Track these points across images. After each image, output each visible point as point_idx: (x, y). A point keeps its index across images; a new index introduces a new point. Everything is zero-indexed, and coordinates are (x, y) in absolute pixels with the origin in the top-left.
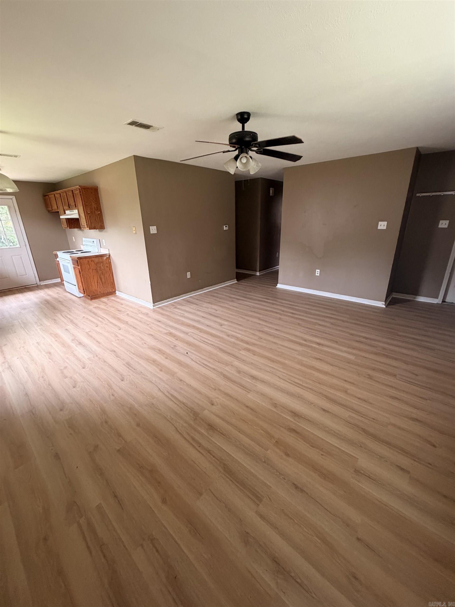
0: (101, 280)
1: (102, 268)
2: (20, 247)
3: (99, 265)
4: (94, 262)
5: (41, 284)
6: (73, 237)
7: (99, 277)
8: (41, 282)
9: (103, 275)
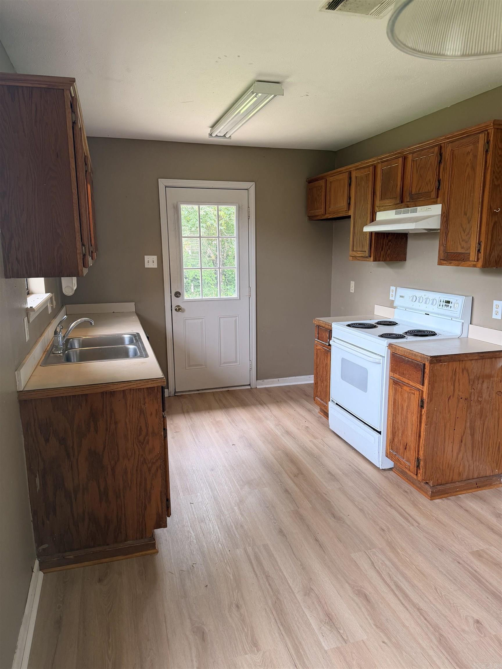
0: (473, 435)
1: (485, 395)
2: (239, 298)
3: (479, 385)
4: (469, 376)
5: (258, 387)
6: (352, 284)
7: (468, 424)
8: (259, 381)
9: (481, 418)
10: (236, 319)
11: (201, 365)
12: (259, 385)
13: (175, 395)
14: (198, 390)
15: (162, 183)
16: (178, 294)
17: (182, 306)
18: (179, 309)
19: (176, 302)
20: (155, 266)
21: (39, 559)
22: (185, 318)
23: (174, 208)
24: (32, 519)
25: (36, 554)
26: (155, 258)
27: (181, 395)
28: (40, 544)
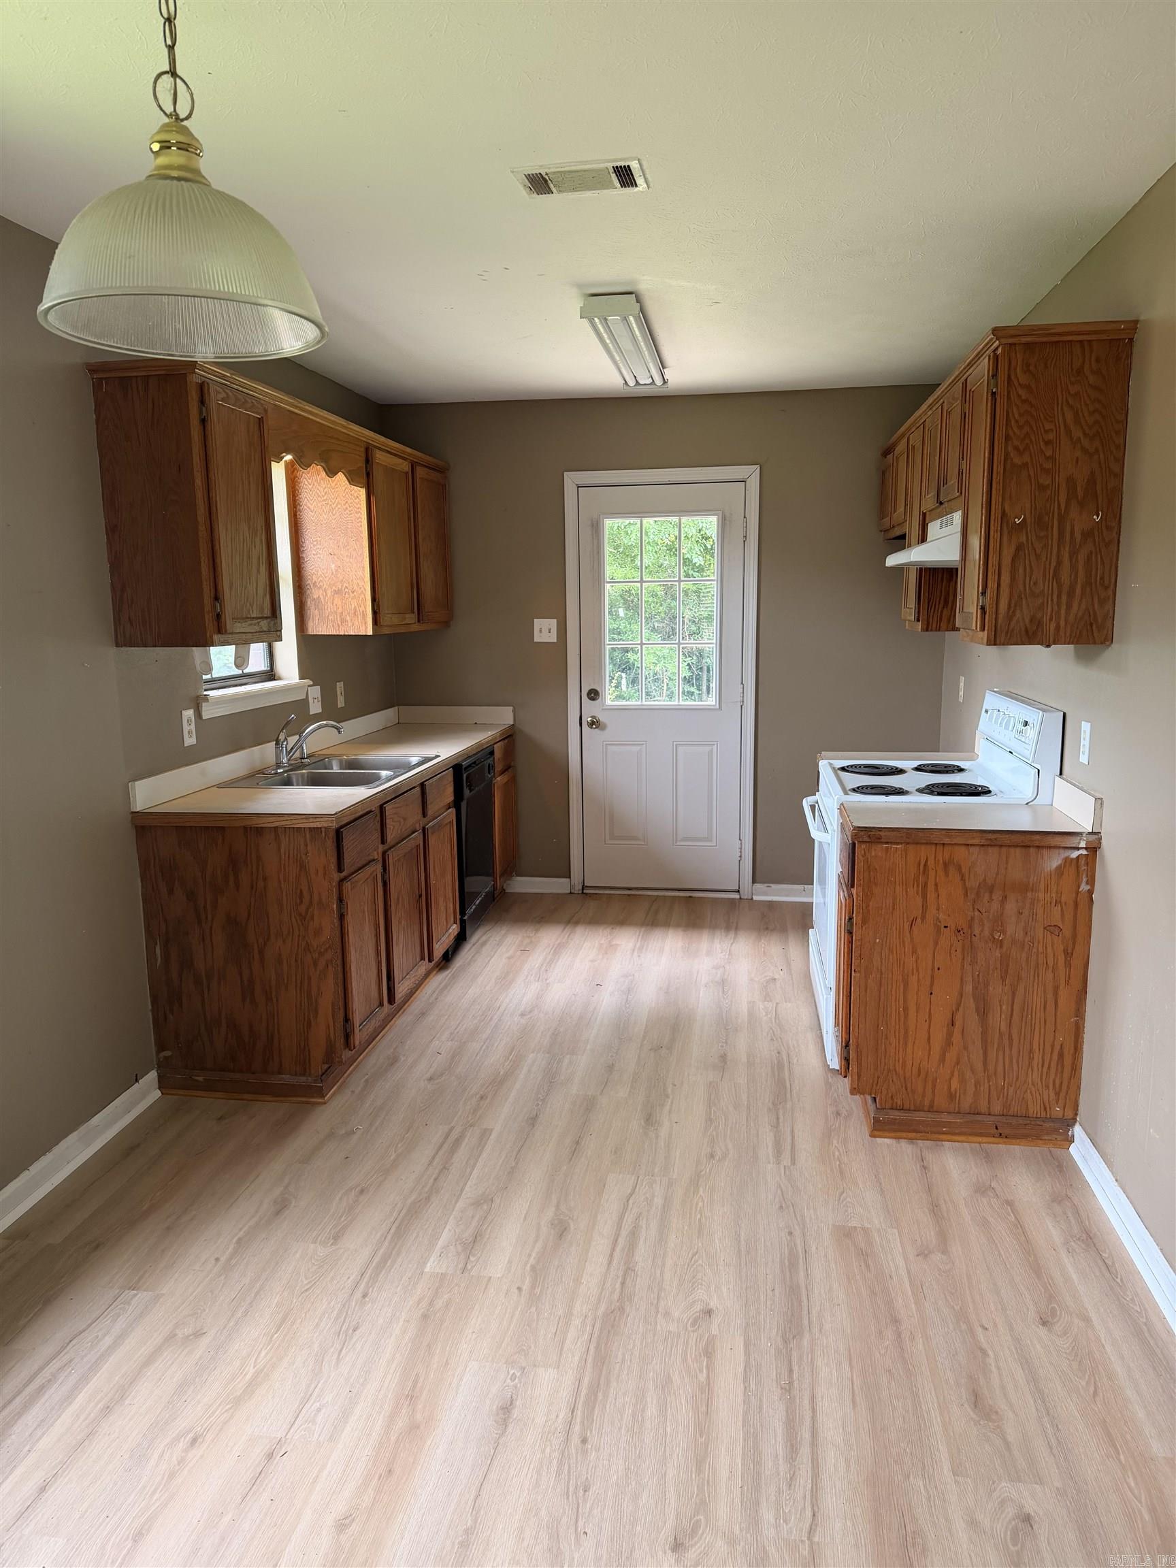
0: (983, 1013)
1: (1013, 928)
2: (717, 706)
3: (995, 906)
4: (963, 879)
5: (755, 898)
6: (962, 682)
7: (969, 988)
8: (758, 886)
9: (1003, 979)
10: (712, 751)
11: (635, 838)
12: (758, 895)
13: (583, 893)
14: (630, 889)
15: (571, 479)
16: (594, 695)
17: (602, 718)
18: (595, 723)
19: (590, 709)
20: (553, 638)
21: (159, 1072)
22: (607, 743)
23: (593, 526)
24: (150, 1007)
25: (155, 1063)
26: (553, 623)
27: (596, 894)
28: (161, 1047)
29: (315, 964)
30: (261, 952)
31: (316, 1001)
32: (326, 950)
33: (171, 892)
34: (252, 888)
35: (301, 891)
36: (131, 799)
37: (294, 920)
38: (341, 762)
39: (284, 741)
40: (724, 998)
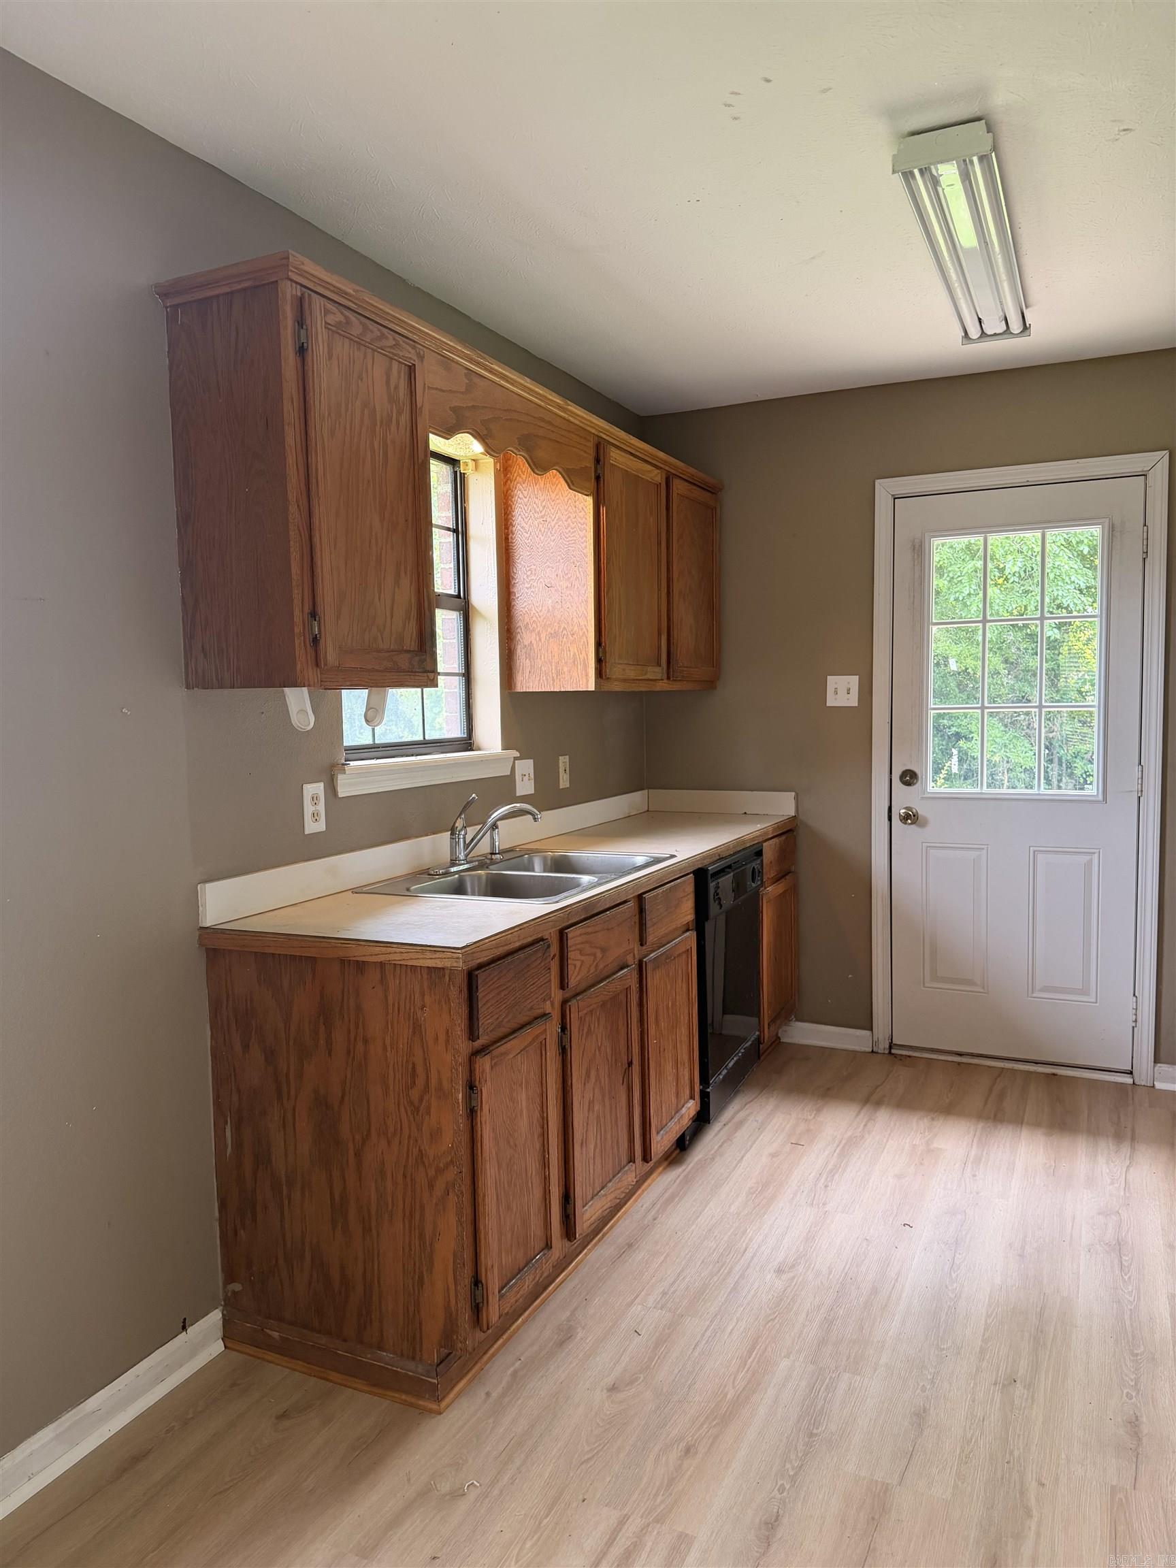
2: (1100, 797)
5: (1158, 1085)
8: (1164, 1068)
10: (1090, 862)
11: (971, 983)
12: (1164, 1081)
13: (890, 1053)
14: (960, 1054)
15: (884, 489)
16: (909, 778)
17: (921, 809)
18: (910, 817)
19: (905, 798)
20: (853, 701)
21: (225, 1312)
22: (929, 844)
23: (914, 549)
24: (217, 1214)
25: (221, 1298)
26: (854, 680)
27: (909, 1057)
28: (230, 1277)
29: (431, 1187)
30: (358, 1155)
31: (431, 1245)
32: (447, 1165)
33: (246, 1047)
34: (349, 1053)
35: (414, 1064)
36: (201, 908)
37: (402, 1110)
38: (545, 859)
39: (462, 830)
40: (1124, 1281)
